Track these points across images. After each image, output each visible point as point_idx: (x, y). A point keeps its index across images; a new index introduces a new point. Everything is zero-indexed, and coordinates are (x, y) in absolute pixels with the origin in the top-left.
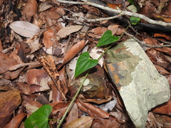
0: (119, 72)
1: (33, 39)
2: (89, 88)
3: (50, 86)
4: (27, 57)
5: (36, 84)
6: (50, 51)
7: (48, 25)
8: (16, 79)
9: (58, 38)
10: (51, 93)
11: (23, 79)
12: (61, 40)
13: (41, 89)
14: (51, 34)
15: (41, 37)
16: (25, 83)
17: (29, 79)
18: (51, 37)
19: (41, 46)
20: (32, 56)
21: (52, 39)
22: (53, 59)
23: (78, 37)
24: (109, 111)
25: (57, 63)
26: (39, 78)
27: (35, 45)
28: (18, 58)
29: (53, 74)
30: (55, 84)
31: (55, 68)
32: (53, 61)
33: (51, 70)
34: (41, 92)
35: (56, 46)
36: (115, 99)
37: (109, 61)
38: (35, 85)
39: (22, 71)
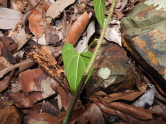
0: (155, 47)
1: (16, 29)
2: (112, 81)
3: (55, 89)
4: (15, 55)
5: (36, 90)
6: (42, 41)
7: (31, 5)
8: (7, 89)
9: (49, 20)
10: (59, 98)
11: (16, 87)
12: (55, 22)
13: (45, 96)
14: (39, 17)
15: (27, 24)
16: (21, 91)
17: (25, 86)
18: (39, 21)
19: (30, 36)
20: (22, 54)
21: (41, 23)
22: (49, 51)
23: (76, 11)
24: (147, 106)
25: (57, 55)
26: (37, 81)
27: (21, 37)
28: (3, 60)
29: (55, 72)
30: (61, 85)
31: (55, 63)
32: (50, 53)
33: (51, 67)
34: (46, 99)
35: (48, 32)
36: (152, 87)
37: (131, 34)
38: (34, 92)
39: (13, 77)
